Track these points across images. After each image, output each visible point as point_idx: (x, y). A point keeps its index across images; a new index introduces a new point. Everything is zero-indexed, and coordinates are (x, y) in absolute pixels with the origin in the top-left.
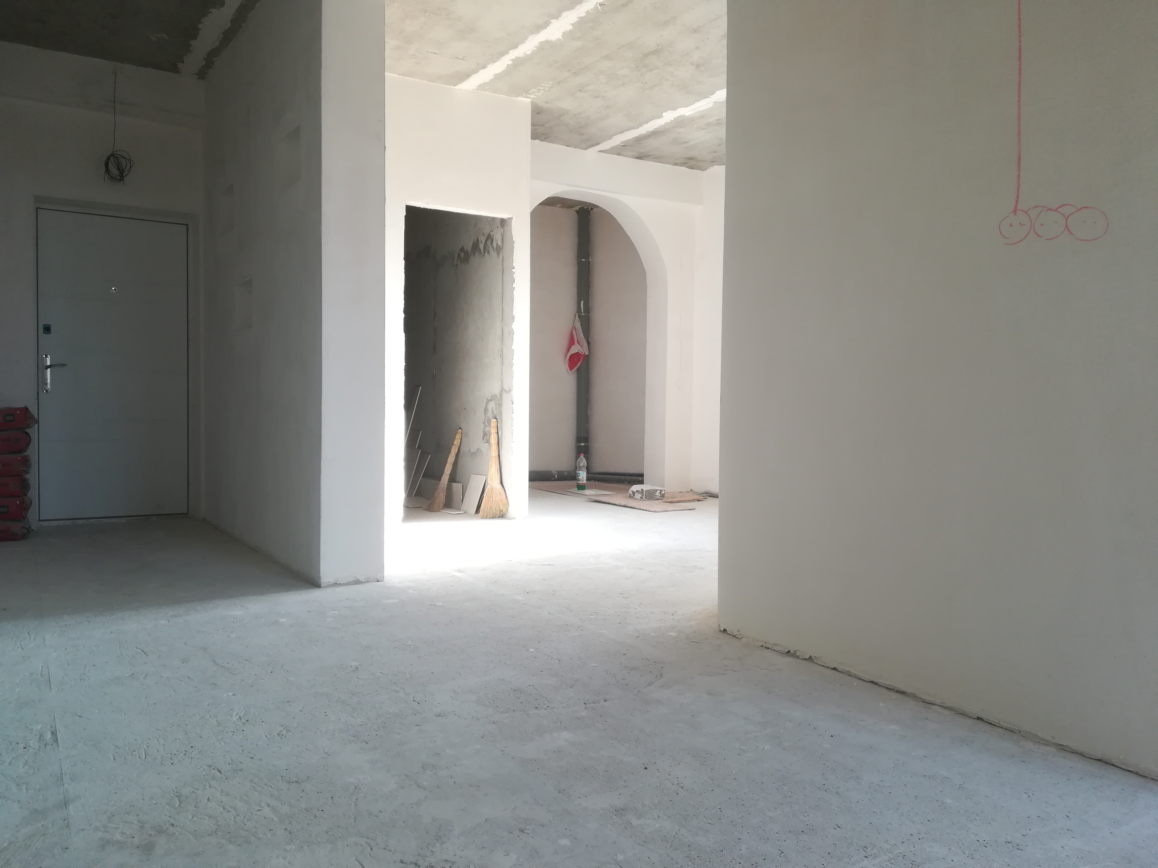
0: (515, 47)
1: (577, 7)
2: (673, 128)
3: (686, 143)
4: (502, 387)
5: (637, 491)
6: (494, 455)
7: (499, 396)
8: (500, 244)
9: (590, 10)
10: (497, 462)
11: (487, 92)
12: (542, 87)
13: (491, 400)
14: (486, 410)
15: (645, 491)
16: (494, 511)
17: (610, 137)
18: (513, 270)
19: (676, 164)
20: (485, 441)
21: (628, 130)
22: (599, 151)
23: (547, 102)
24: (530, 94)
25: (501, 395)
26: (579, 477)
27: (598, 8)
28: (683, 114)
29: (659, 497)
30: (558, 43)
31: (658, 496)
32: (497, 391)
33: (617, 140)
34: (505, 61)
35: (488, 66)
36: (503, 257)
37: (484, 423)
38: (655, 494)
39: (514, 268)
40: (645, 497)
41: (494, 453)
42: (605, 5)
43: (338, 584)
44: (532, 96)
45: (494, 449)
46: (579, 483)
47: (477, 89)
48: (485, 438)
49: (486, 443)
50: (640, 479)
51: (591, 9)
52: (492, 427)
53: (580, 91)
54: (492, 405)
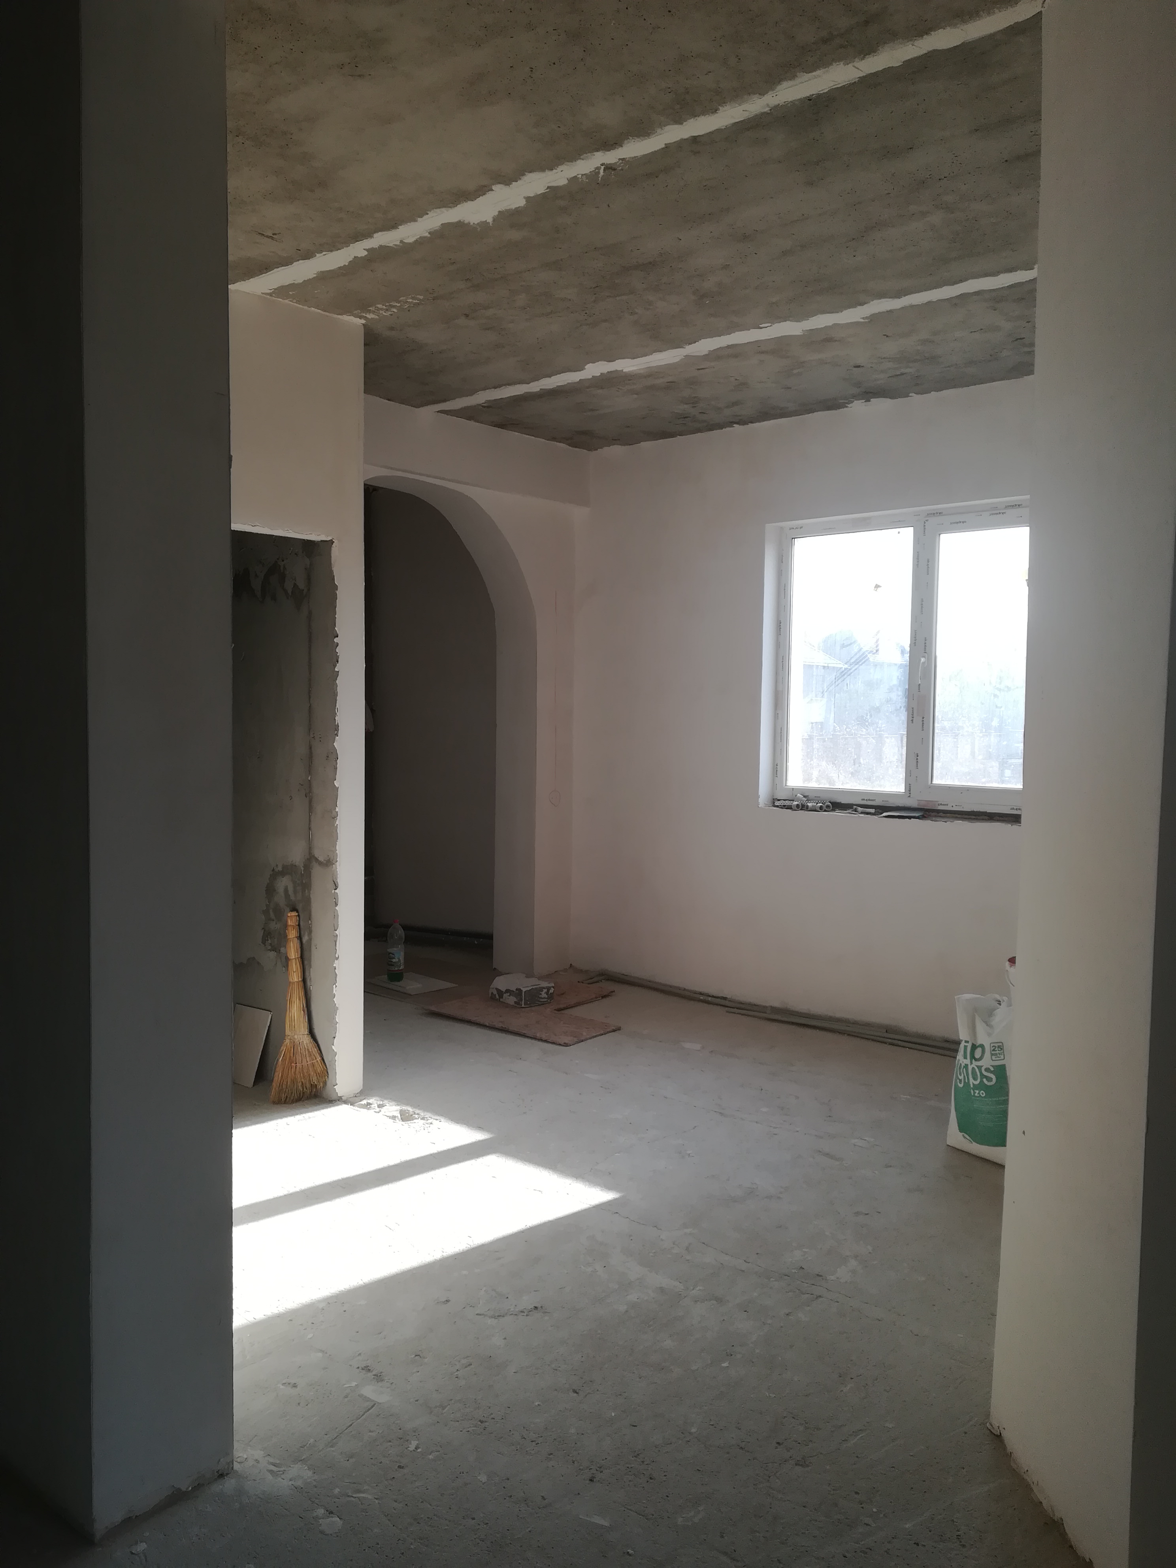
0: (392, 225)
1: (560, 168)
2: (588, 387)
3: (592, 410)
4: (310, 853)
5: (507, 991)
6: (296, 980)
7: (303, 869)
8: (302, 585)
9: (580, 176)
10: (302, 994)
11: (286, 301)
12: (399, 302)
13: (283, 873)
14: (270, 890)
15: (525, 992)
16: (300, 1088)
17: (472, 392)
18: (336, 640)
19: (554, 439)
20: (270, 948)
21: (509, 384)
22: (438, 412)
23: (392, 329)
24: (370, 312)
25: (307, 867)
26: (394, 960)
27: (599, 173)
28: (620, 369)
29: (546, 1000)
30: (479, 230)
31: (544, 998)
32: (296, 855)
33: (481, 398)
34: (359, 249)
35: (317, 255)
36: (310, 613)
37: (266, 912)
38: (540, 996)
39: (337, 637)
40: (524, 1003)
41: (295, 977)
42: (615, 170)
43: (134, 1517)
44: (370, 316)
45: (295, 970)
46: (393, 969)
47: (270, 295)
48: (269, 942)
49: (270, 950)
51: (582, 175)
52: (290, 928)
53: (467, 316)
54: (283, 883)
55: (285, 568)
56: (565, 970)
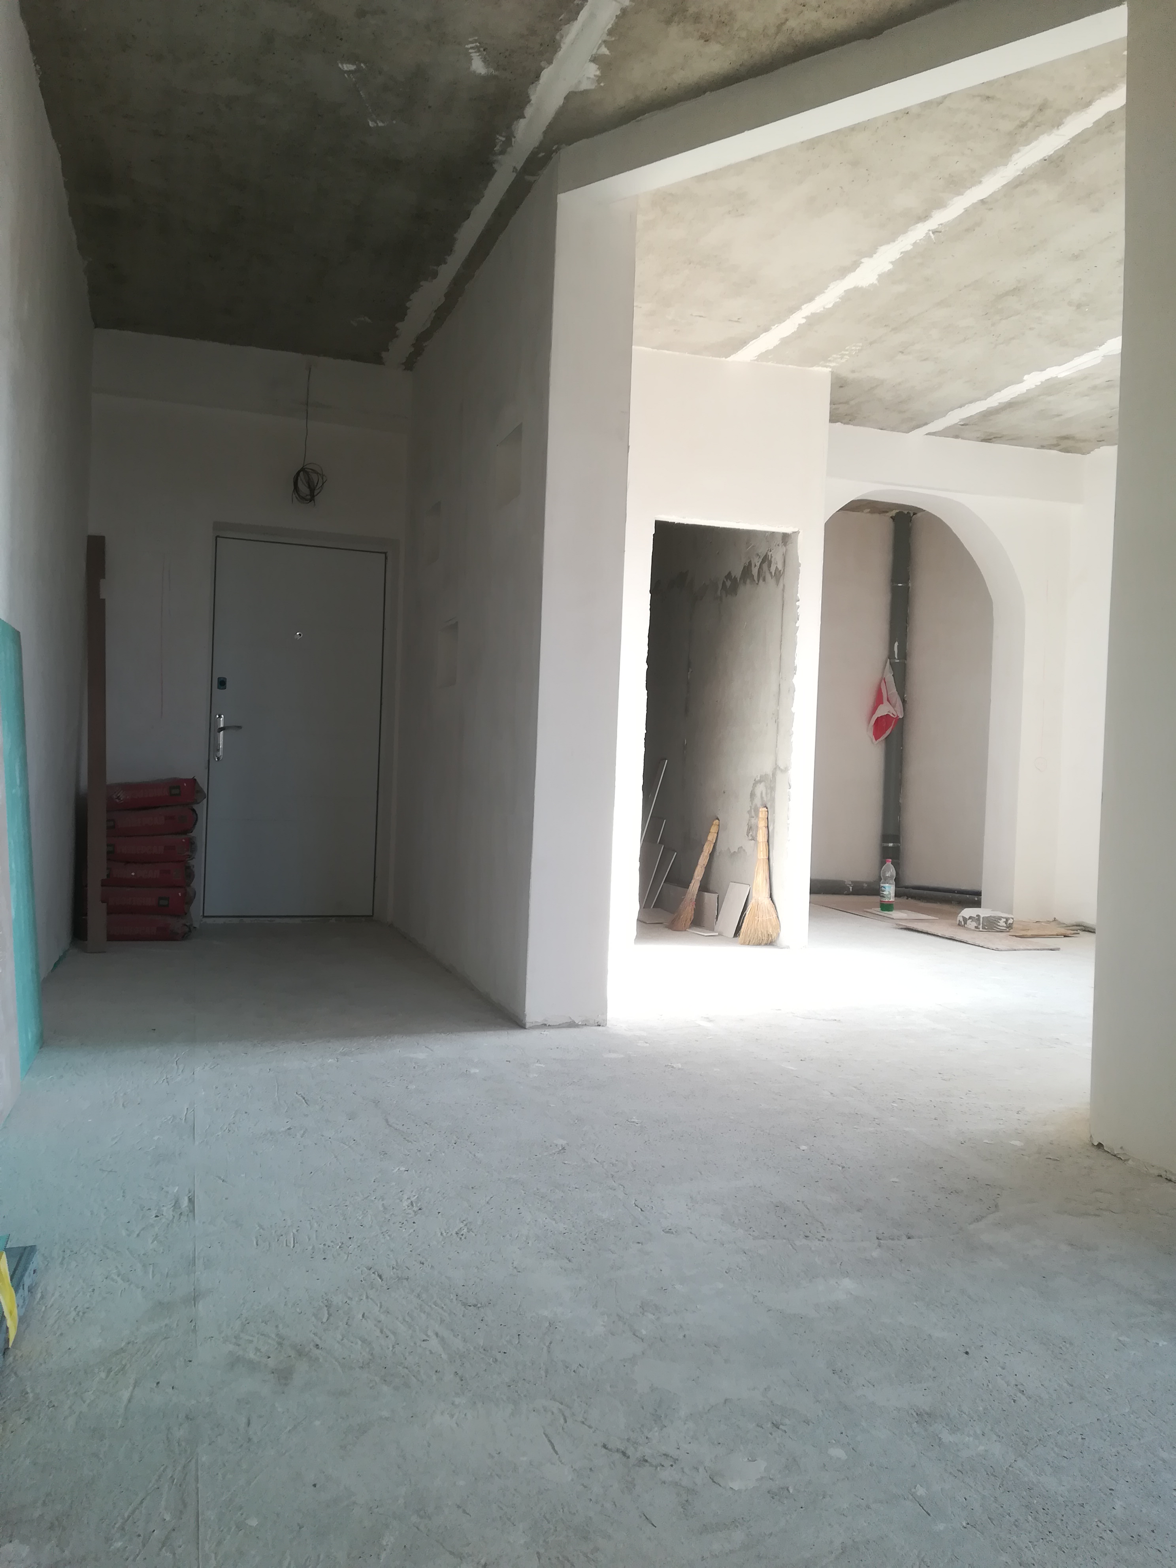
0: (810, 299)
1: (900, 239)
2: (1039, 396)
3: (1058, 416)
4: (776, 764)
5: (970, 918)
6: (762, 857)
7: (771, 776)
8: (780, 567)
9: (918, 241)
10: (766, 867)
11: (770, 363)
12: (847, 350)
13: (760, 782)
14: (752, 795)
15: (983, 918)
16: (760, 935)
17: (944, 414)
18: (798, 603)
19: (1043, 447)
20: (750, 838)
21: (971, 402)
22: (926, 434)
23: (853, 372)
24: (830, 361)
25: (774, 775)
26: (884, 893)
27: (930, 236)
28: (1055, 376)
29: (1005, 928)
30: (872, 290)
31: (1003, 926)
32: (768, 769)
33: (955, 417)
34: (798, 319)
35: (773, 327)
36: (784, 586)
37: (749, 812)
38: (999, 924)
39: (799, 601)
40: (982, 927)
41: (762, 855)
42: (940, 232)
43: (548, 1025)
44: (833, 364)
45: (762, 850)
46: (884, 900)
47: (757, 360)
48: (751, 833)
49: (751, 840)
50: (976, 899)
51: (920, 240)
52: (760, 819)
53: (902, 353)
54: (761, 788)
55: (771, 557)
56: (1048, 922)
